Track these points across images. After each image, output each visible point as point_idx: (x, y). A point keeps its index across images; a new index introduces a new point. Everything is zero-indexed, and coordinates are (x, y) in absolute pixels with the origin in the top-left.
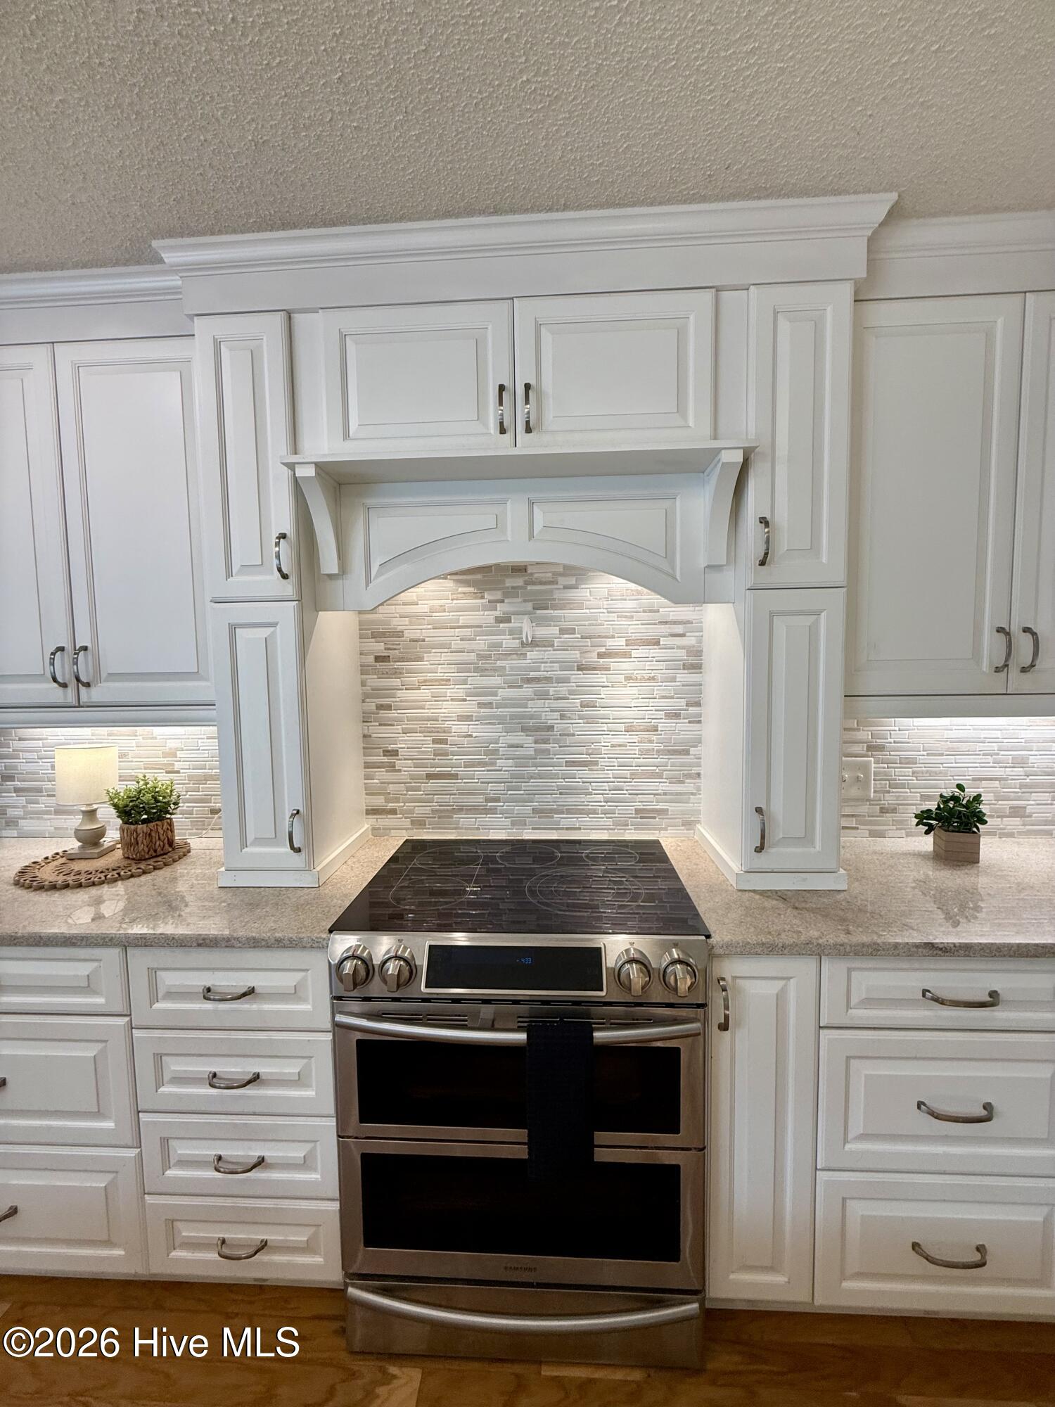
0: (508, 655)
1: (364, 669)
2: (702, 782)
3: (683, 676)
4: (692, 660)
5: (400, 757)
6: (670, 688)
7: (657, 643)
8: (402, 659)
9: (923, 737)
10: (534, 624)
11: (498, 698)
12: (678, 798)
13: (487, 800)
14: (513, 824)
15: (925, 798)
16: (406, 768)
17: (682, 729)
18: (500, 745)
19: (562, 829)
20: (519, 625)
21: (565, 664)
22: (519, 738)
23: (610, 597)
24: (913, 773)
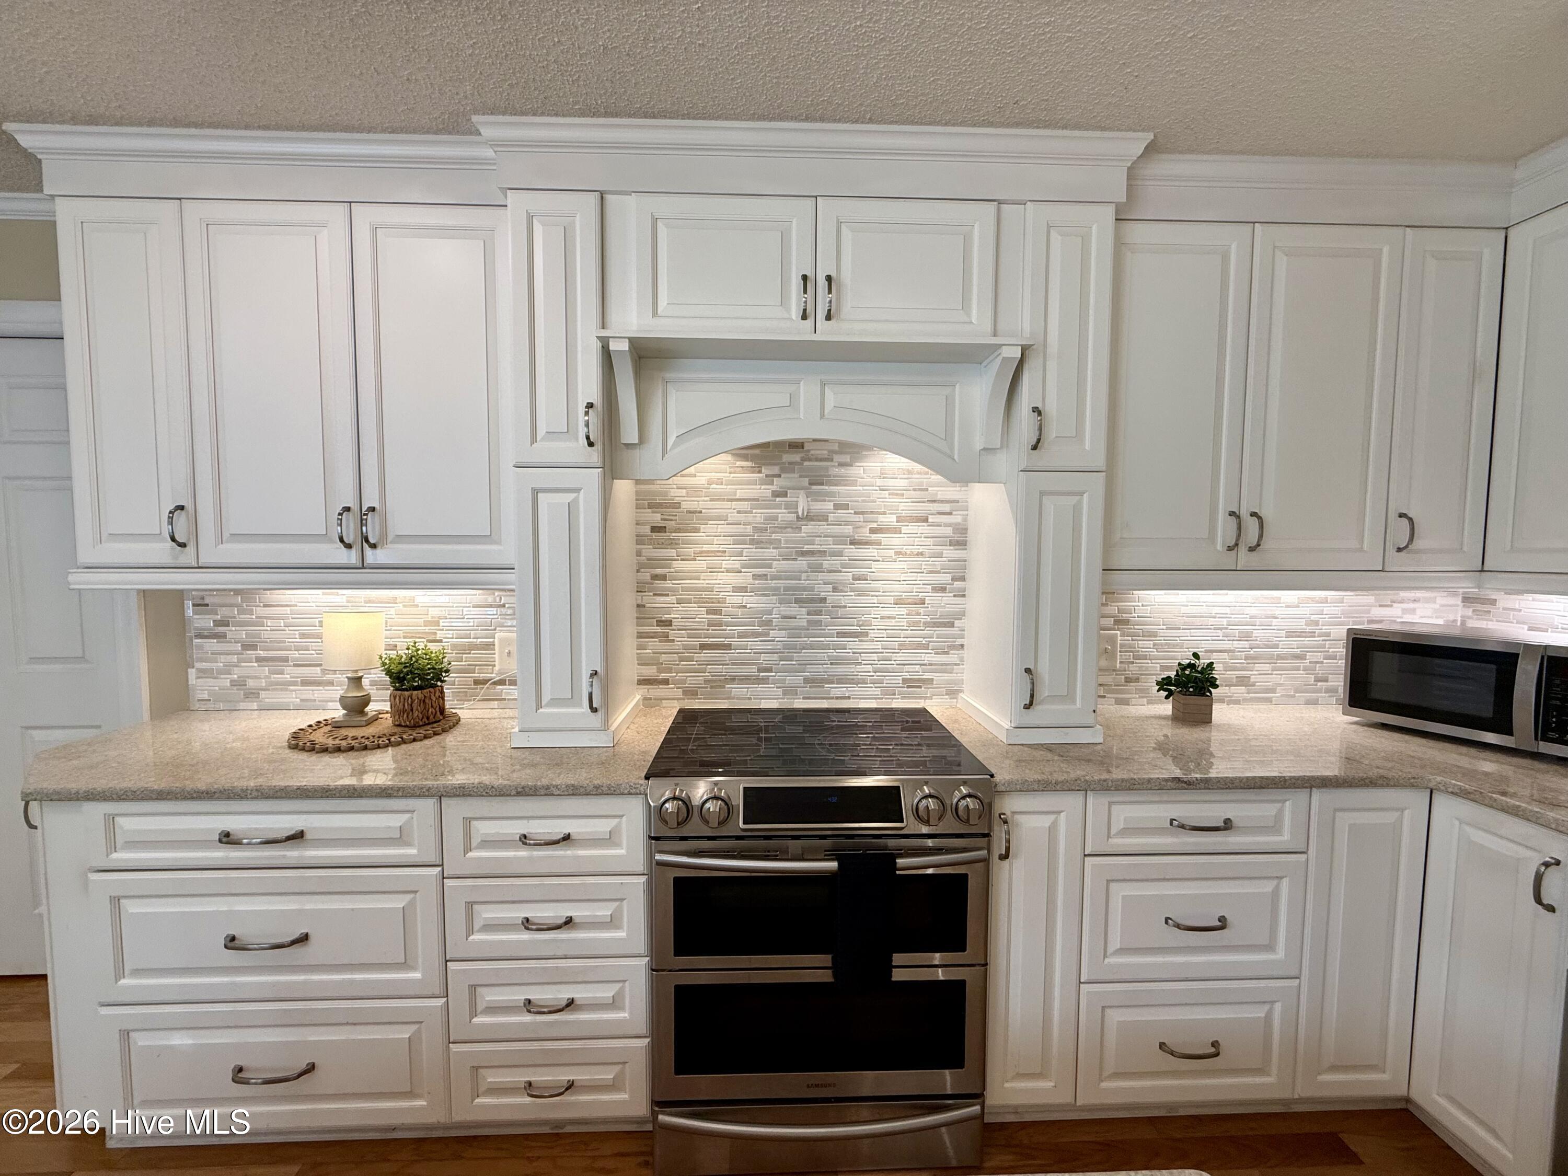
0: (783, 528)
1: (640, 540)
2: (965, 653)
3: (950, 553)
4: (958, 537)
5: (674, 627)
6: (938, 563)
7: (926, 520)
8: (678, 530)
9: (1163, 612)
10: (809, 499)
11: (773, 570)
12: (945, 668)
13: (759, 670)
14: (784, 694)
15: (1164, 668)
16: (680, 639)
17: (947, 602)
18: (773, 616)
19: (832, 698)
20: (795, 499)
21: (839, 539)
22: (794, 609)
23: (883, 475)
24: (1154, 645)
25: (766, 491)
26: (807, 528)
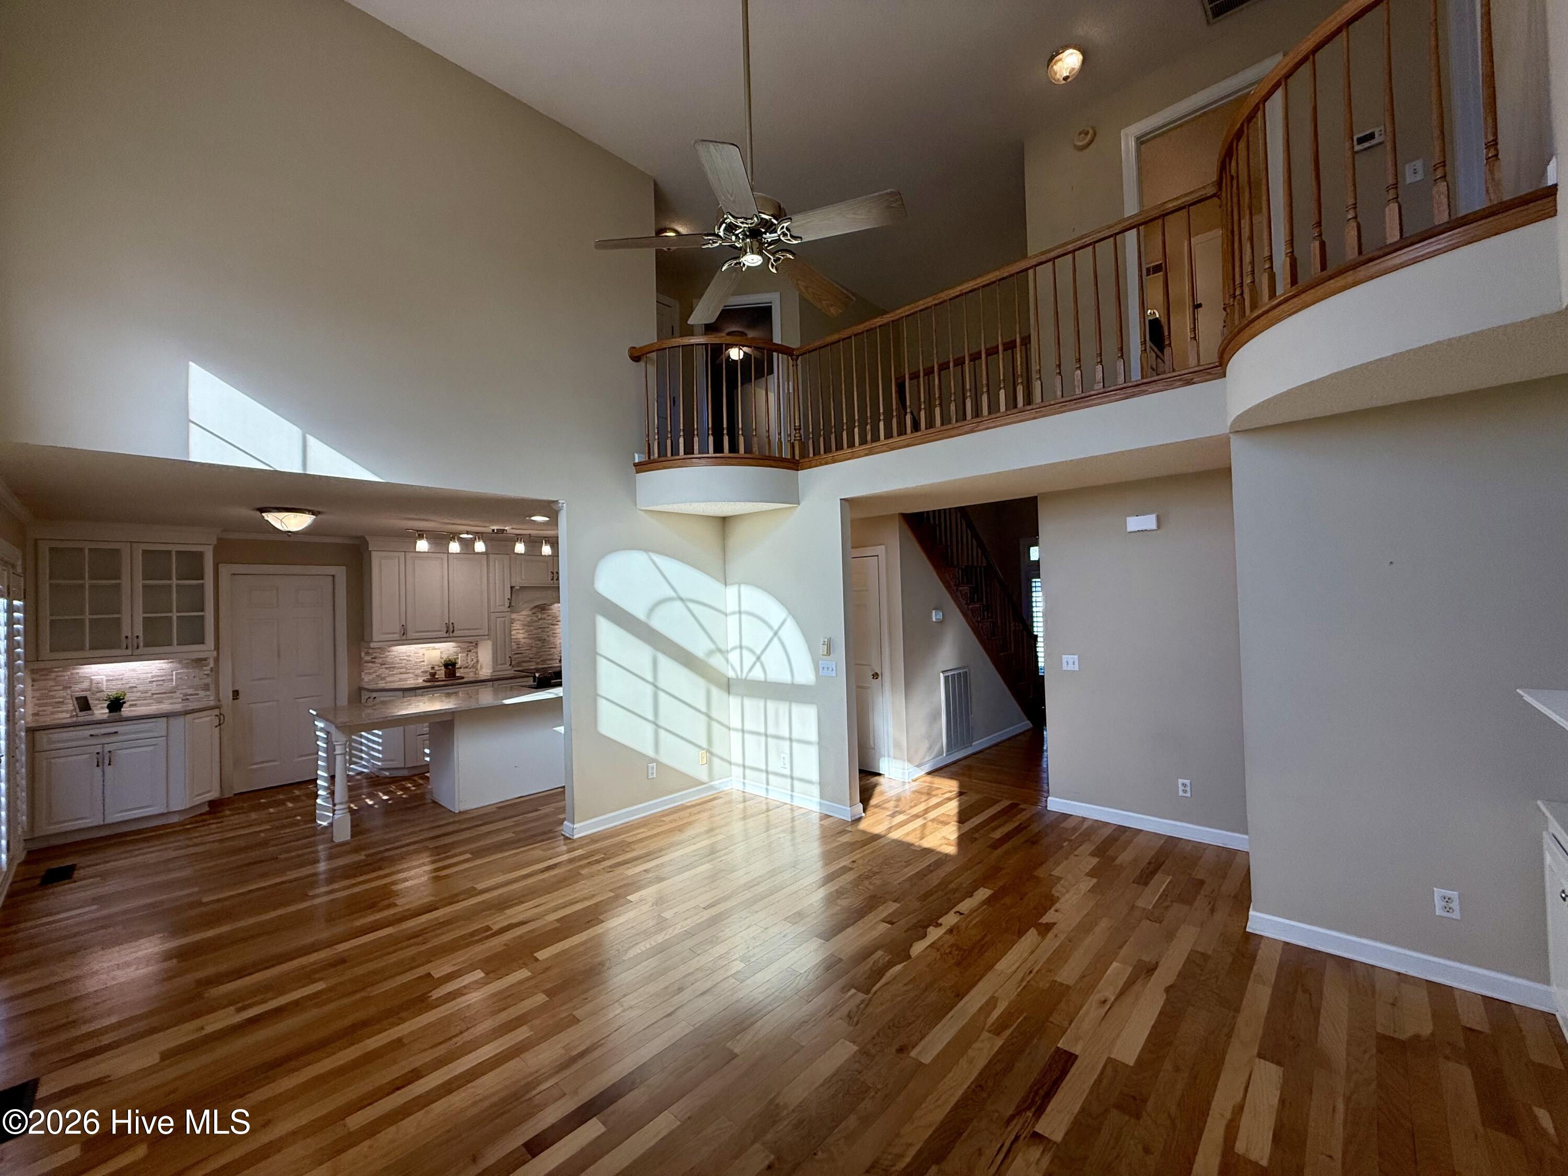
11: (532, 633)
18: (533, 644)
21: (549, 624)
25: (530, 613)
26: (541, 622)
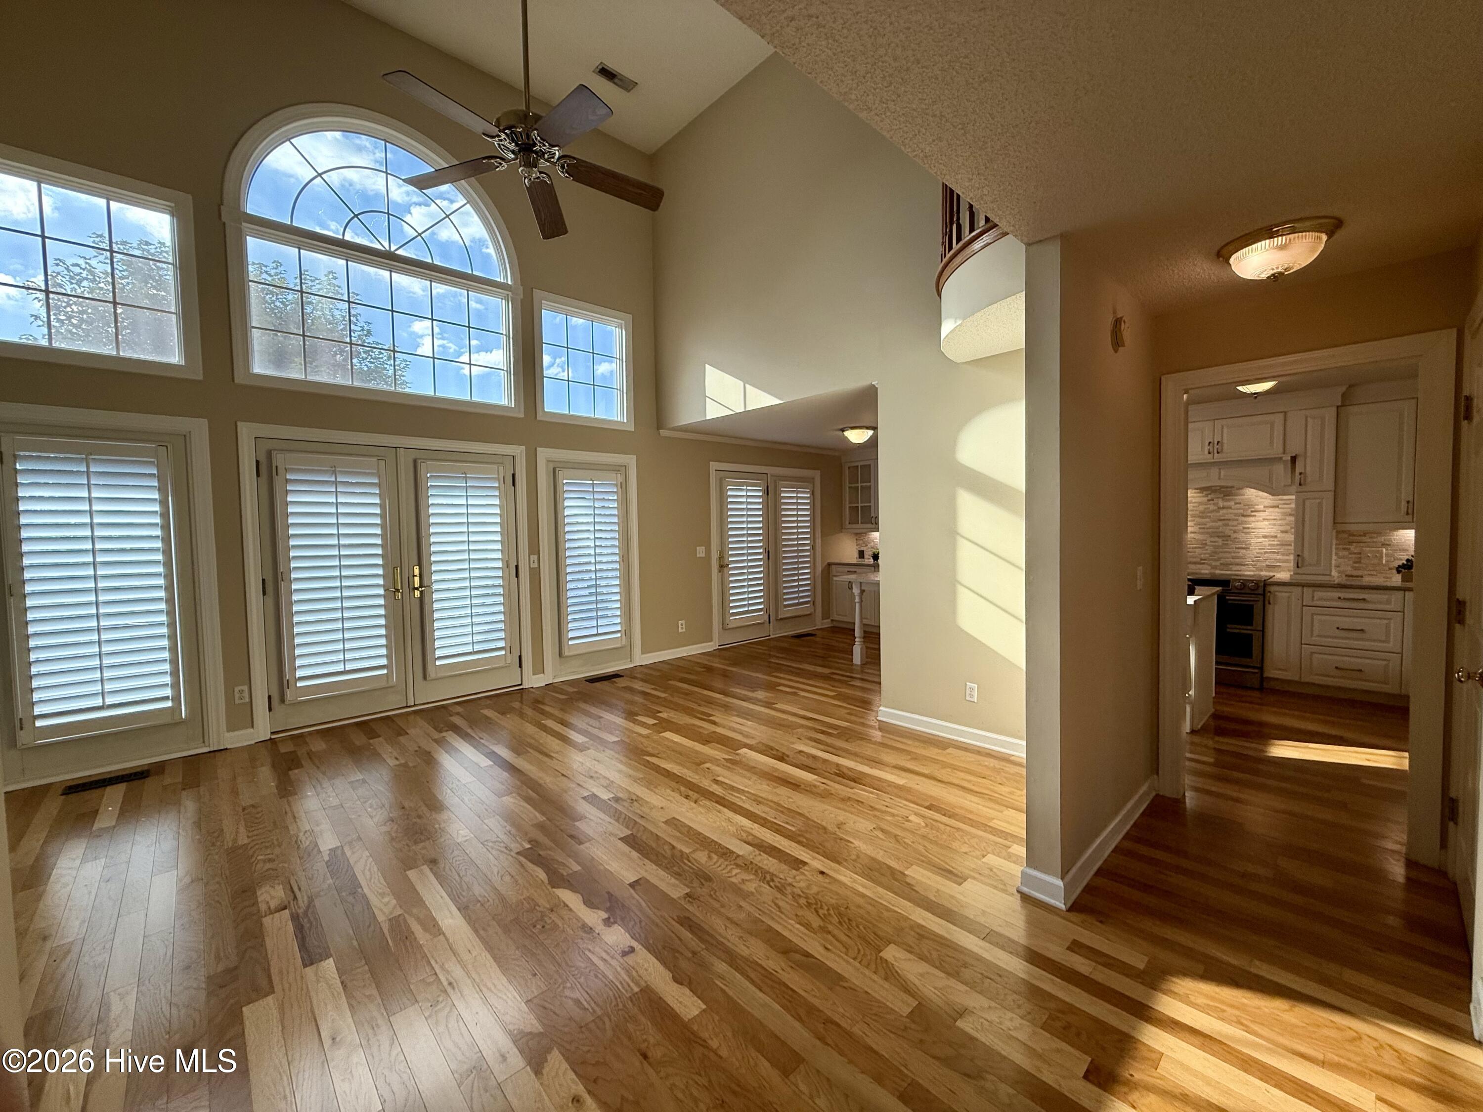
10: (1224, 501)
21: (1236, 515)
22: (1216, 539)
23: (1253, 495)
25: (1205, 499)
26: (1222, 512)
